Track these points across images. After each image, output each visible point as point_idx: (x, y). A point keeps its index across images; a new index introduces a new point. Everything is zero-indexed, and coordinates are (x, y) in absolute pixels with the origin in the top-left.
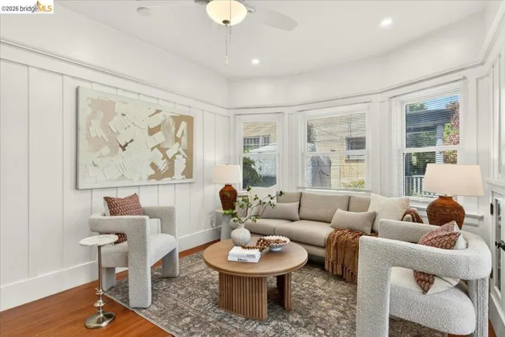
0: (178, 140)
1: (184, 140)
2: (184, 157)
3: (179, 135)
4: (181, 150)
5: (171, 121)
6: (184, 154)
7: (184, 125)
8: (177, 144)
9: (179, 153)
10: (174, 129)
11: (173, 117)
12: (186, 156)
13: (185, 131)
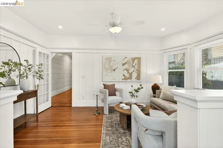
0: (133, 66)
1: (136, 66)
2: (136, 72)
3: (134, 65)
4: (135, 70)
5: (131, 60)
6: (136, 71)
7: (136, 61)
8: (133, 68)
9: (134, 71)
10: (132, 63)
11: (132, 59)
12: (137, 72)
13: (137, 63)
